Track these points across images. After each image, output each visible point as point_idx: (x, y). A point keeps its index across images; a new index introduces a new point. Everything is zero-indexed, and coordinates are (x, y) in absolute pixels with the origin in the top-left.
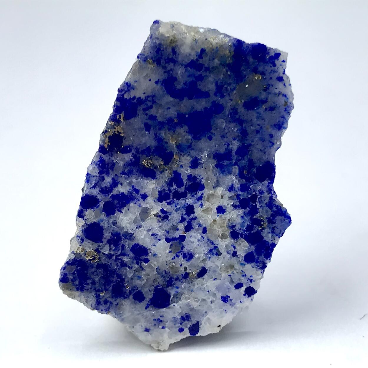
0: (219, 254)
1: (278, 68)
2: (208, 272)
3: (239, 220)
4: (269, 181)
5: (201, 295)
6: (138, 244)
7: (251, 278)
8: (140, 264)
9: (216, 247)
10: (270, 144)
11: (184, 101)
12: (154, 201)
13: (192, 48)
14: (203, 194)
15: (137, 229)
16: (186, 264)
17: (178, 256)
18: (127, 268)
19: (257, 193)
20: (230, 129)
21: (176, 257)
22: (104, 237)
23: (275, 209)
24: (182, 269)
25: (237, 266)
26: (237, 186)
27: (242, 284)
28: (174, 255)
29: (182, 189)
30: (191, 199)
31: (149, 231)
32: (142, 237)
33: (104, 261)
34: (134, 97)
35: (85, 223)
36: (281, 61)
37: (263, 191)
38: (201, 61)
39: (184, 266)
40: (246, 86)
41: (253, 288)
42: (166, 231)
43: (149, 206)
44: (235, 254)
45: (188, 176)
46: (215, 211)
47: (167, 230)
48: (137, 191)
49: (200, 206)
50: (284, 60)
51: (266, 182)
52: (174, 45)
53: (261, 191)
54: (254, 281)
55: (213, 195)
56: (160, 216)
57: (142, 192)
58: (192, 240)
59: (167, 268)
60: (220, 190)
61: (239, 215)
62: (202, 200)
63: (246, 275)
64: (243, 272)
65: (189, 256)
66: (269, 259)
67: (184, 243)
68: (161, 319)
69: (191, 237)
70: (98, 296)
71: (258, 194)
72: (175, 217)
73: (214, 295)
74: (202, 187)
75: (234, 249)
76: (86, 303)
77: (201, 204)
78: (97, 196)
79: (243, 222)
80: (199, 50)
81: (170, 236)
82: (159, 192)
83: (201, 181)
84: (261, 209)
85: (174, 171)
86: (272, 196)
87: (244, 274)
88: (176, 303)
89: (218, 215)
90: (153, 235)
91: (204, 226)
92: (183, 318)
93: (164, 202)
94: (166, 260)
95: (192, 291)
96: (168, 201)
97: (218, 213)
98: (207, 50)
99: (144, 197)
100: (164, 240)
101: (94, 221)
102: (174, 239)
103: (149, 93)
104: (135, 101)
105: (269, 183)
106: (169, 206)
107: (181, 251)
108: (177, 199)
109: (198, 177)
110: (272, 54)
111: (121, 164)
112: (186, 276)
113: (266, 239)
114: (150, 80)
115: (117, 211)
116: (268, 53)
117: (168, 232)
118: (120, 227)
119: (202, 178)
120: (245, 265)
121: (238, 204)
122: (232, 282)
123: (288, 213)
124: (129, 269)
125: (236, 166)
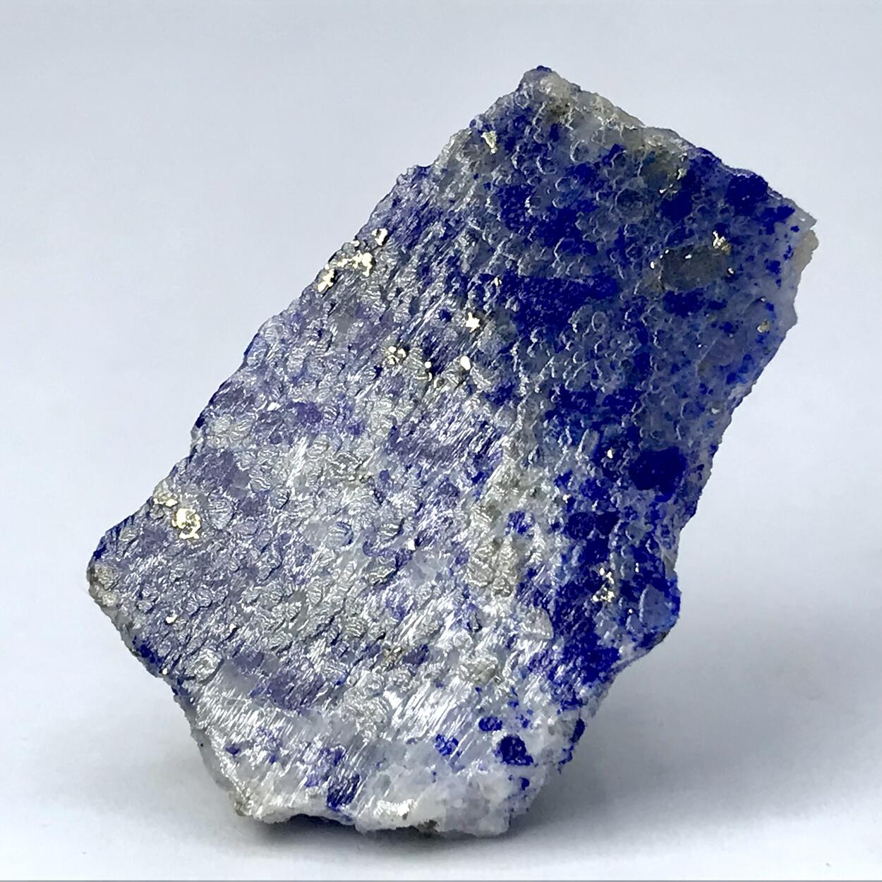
0: (473, 626)
1: (777, 239)
2: (431, 660)
4: (660, 494)
7: (527, 717)
10: (695, 409)
19: (619, 512)
23: (648, 565)
27: (502, 722)
36: (790, 227)
37: (635, 512)
38: (604, 171)
40: (687, 257)
41: (522, 743)
46: (507, 519)
49: (474, 495)
50: (797, 227)
51: (651, 494)
53: (631, 511)
54: (531, 727)
58: (425, 569)
61: (559, 548)
63: (520, 703)
64: (514, 693)
66: (589, 683)
69: (425, 561)
71: (620, 515)
75: (515, 628)
76: (126, 632)
79: (562, 570)
80: (609, 147)
84: (615, 554)
86: (653, 532)
87: (514, 699)
97: (509, 527)
98: (627, 151)
100: (361, 545)
105: (658, 499)
110: (775, 205)
113: (599, 630)
116: (765, 201)
120: (525, 677)
121: (564, 522)
122: (477, 707)
123: (678, 587)
125: (595, 433)
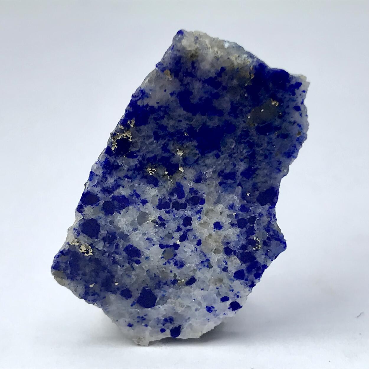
0: (210, 266)
1: (297, 97)
2: (197, 282)
3: (234, 238)
4: (270, 206)
5: (187, 302)
6: (132, 246)
7: (238, 294)
8: (132, 264)
9: (208, 260)
10: (277, 171)
11: (197, 116)
12: (153, 208)
13: (212, 65)
14: (202, 208)
15: (133, 232)
16: (176, 271)
17: (170, 263)
18: (119, 266)
19: (256, 215)
20: (239, 150)
21: (167, 263)
22: (100, 233)
23: (271, 233)
24: (172, 275)
25: (226, 281)
26: (237, 206)
27: (229, 298)
28: (166, 261)
29: (183, 201)
30: (190, 211)
31: (144, 234)
32: (137, 239)
33: (97, 256)
34: (147, 105)
35: (83, 218)
36: (301, 91)
37: (262, 214)
38: (219, 79)
39: (174, 272)
40: (262, 111)
41: (238, 303)
42: (161, 237)
43: (147, 211)
44: (225, 269)
45: (190, 189)
46: (212, 226)
47: (163, 237)
48: (138, 196)
49: (198, 219)
50: (304, 91)
51: (267, 207)
52: (194, 59)
53: (260, 214)
54: (240, 297)
55: (212, 210)
56: (157, 223)
57: (143, 197)
58: (186, 249)
59: (157, 272)
60: (220, 207)
61: (235, 233)
62: (201, 213)
63: (234, 290)
64: (231, 287)
65: (180, 265)
66: (258, 278)
67: (177, 251)
68: (145, 317)
69: (185, 246)
70: (87, 287)
72: (172, 225)
73: (200, 304)
74: (203, 202)
75: (226, 264)
76: (75, 291)
77: (199, 217)
78: (98, 195)
79: (239, 240)
80: (220, 68)
81: (164, 243)
82: (159, 199)
83: (202, 196)
84: (258, 231)
85: (177, 183)
86: (271, 220)
87: (231, 289)
88: (162, 305)
89: (214, 231)
90: (148, 239)
91: (199, 238)
92: (166, 320)
93: (163, 210)
94: (157, 264)
95: (179, 297)
96: (167, 210)
97: (214, 228)
98: (227, 69)
99: (144, 202)
100: (158, 246)
101: (93, 217)
102: (167, 246)
103: (162, 103)
104: (148, 109)
105: (270, 208)
106: (167, 215)
107: (173, 258)
108: (176, 210)
109: (200, 191)
110: (293, 82)
111: (126, 167)
112: (175, 282)
113: (258, 259)
114: (165, 91)
115: (115, 212)
116: (289, 82)
117: (163, 239)
118: (117, 227)
119: (204, 193)
120: (234, 281)
121: (236, 223)
122: (218, 294)
123: (285, 238)
124: (120, 267)
125: (240, 187)
